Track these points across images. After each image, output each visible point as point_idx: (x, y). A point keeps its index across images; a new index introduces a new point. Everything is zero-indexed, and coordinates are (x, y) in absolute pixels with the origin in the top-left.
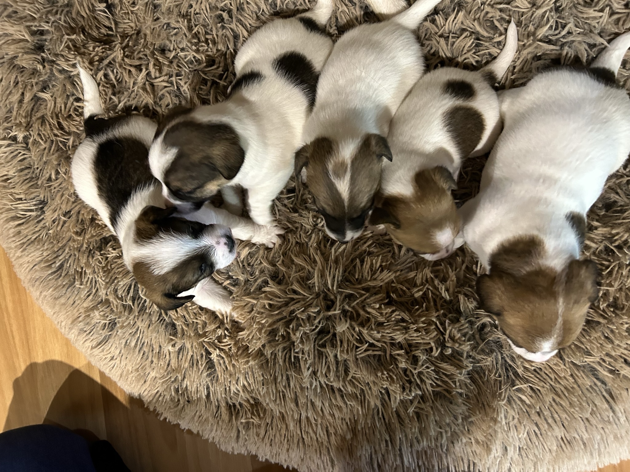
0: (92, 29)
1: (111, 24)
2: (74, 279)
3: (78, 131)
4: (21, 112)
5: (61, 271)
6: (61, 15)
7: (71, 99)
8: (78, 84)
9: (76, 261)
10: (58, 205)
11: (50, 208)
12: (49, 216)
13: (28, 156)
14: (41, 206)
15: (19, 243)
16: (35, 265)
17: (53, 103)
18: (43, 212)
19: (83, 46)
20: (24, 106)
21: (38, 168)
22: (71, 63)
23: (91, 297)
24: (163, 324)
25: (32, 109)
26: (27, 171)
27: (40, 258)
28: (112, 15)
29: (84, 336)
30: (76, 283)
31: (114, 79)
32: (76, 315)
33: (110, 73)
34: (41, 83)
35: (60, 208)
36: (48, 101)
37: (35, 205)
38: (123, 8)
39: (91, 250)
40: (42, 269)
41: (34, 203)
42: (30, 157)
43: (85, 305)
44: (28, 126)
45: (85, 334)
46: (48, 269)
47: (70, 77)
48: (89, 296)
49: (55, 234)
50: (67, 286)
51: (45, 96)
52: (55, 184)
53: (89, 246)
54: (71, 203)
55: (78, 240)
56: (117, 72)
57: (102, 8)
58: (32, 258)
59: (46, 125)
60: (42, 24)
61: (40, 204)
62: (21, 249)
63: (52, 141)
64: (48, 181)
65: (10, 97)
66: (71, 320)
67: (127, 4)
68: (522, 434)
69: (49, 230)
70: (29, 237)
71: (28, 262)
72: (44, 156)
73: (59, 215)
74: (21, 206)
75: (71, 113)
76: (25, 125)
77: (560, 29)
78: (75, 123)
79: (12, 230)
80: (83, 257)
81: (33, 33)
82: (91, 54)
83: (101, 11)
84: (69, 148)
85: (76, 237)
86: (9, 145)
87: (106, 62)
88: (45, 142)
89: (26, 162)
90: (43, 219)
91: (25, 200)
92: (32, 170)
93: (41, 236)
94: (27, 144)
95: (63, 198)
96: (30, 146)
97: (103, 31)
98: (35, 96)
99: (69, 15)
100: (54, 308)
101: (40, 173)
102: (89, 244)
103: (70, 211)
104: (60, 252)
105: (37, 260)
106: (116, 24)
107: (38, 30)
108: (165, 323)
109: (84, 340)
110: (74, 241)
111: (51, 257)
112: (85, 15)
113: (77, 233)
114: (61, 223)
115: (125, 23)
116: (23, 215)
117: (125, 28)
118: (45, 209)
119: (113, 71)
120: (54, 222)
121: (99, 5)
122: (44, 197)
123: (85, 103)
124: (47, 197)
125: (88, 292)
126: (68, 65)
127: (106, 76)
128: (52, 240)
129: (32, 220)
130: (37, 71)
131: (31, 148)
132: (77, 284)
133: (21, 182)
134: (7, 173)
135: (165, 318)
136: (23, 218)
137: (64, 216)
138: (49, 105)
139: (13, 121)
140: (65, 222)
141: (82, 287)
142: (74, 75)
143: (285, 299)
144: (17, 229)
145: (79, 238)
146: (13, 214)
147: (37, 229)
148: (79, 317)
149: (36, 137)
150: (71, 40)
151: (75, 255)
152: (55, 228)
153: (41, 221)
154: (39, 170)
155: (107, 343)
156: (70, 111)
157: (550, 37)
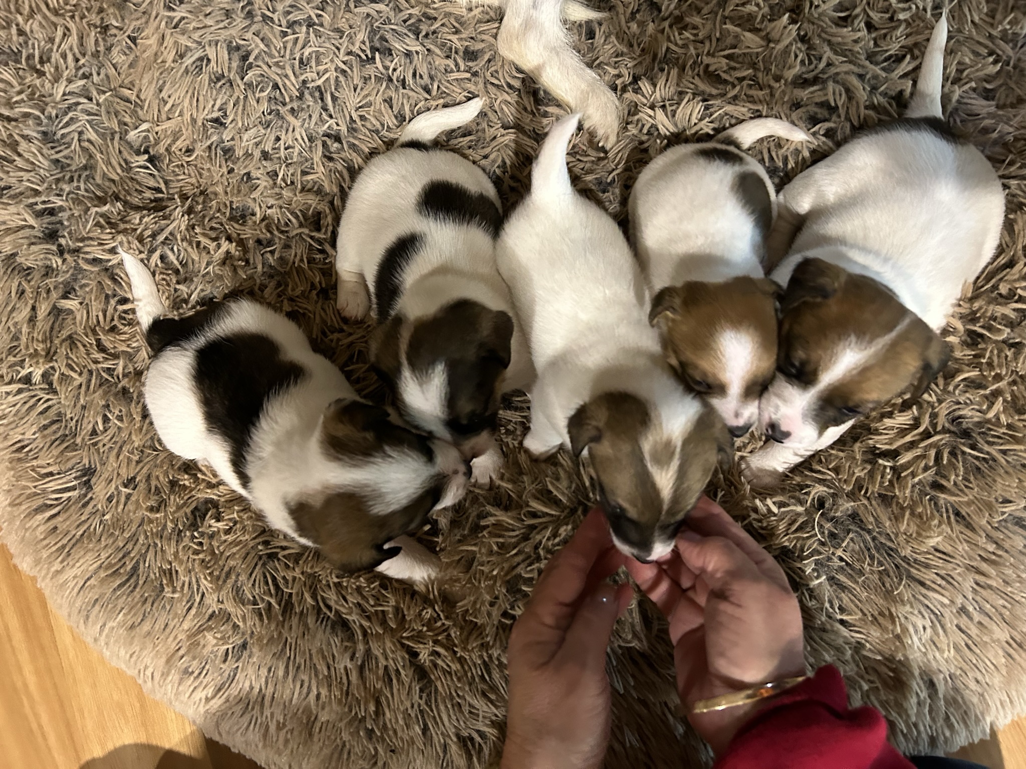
0: (130, 194)
1: (159, 183)
2: (161, 585)
3: (129, 350)
4: (35, 335)
5: (135, 577)
6: (79, 181)
7: (113, 302)
8: (121, 278)
9: (159, 553)
10: (113, 471)
11: (102, 478)
12: (100, 491)
13: (54, 401)
14: (84, 479)
15: (54, 549)
16: (88, 579)
17: (85, 312)
18: (90, 488)
19: (121, 220)
20: (39, 325)
21: (72, 419)
22: (107, 247)
23: (193, 611)
24: (326, 625)
25: (52, 328)
26: (55, 427)
27: (95, 565)
28: (159, 171)
29: (190, 682)
30: (166, 590)
31: (176, 262)
32: (172, 647)
33: (169, 253)
34: (61, 286)
35: (118, 474)
36: (76, 312)
37: (75, 478)
38: (173, 160)
39: (180, 531)
40: (103, 581)
41: (74, 475)
42: (59, 403)
43: (186, 626)
44: (50, 356)
45: (192, 678)
46: (112, 579)
47: (107, 270)
48: (190, 608)
49: (115, 520)
50: (150, 600)
51: (70, 304)
52: (104, 438)
53: (177, 525)
54: (134, 463)
55: (157, 518)
56: (179, 250)
57: (142, 163)
58: (82, 568)
59: (77, 348)
60: (53, 199)
61: (84, 475)
62: (60, 559)
63: (90, 372)
64: (91, 435)
65: (14, 315)
66: (164, 660)
67: (178, 153)
68: (947, 652)
69: (104, 515)
70: (74, 532)
71: (75, 577)
72: (81, 397)
73: (117, 488)
74: (53, 485)
75: (116, 322)
76: (43, 353)
77: (815, 62)
78: (123, 337)
79: (42, 528)
80: (169, 545)
81: (39, 214)
82: (136, 230)
83: (140, 167)
84: (118, 378)
85: (153, 516)
86: (20, 391)
87: (161, 238)
88: (80, 374)
89: (53, 411)
90: (91, 498)
91: (59, 474)
92: (63, 424)
93: (92, 527)
94: (51, 384)
95: (121, 457)
96: (55, 384)
97: (148, 194)
98: (54, 307)
99: (91, 181)
100: (131, 644)
101: (76, 426)
102: (175, 522)
103: (134, 478)
104: (129, 546)
105: (90, 568)
106: (166, 183)
107: (46, 209)
108: (329, 623)
109: (192, 688)
110: (151, 521)
111: (114, 558)
112: (116, 178)
113: (151, 509)
114: (123, 499)
115: (178, 181)
116: (56, 499)
117: (181, 187)
118: (92, 482)
119: (172, 249)
120: (110, 500)
121: (137, 158)
122: (90, 462)
123: (135, 303)
124: (95, 461)
125: (188, 602)
126: (104, 251)
127: (163, 258)
128: (111, 531)
129: (74, 503)
130: (53, 270)
131: (58, 388)
132: (168, 593)
133: (48, 445)
134: (20, 437)
135: (329, 614)
136: (58, 505)
137: (126, 486)
138: (78, 317)
139: (23, 351)
140: (128, 497)
141: (176, 595)
142: (112, 266)
143: (522, 531)
144: (49, 524)
145: (158, 515)
146: (40, 502)
147: (83, 518)
148: (179, 649)
149: (64, 370)
150: (102, 215)
151: (156, 545)
152: (113, 509)
153: (88, 503)
154: (74, 421)
155: (233, 685)
156: (113, 320)
157: (805, 76)
